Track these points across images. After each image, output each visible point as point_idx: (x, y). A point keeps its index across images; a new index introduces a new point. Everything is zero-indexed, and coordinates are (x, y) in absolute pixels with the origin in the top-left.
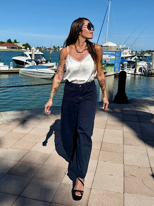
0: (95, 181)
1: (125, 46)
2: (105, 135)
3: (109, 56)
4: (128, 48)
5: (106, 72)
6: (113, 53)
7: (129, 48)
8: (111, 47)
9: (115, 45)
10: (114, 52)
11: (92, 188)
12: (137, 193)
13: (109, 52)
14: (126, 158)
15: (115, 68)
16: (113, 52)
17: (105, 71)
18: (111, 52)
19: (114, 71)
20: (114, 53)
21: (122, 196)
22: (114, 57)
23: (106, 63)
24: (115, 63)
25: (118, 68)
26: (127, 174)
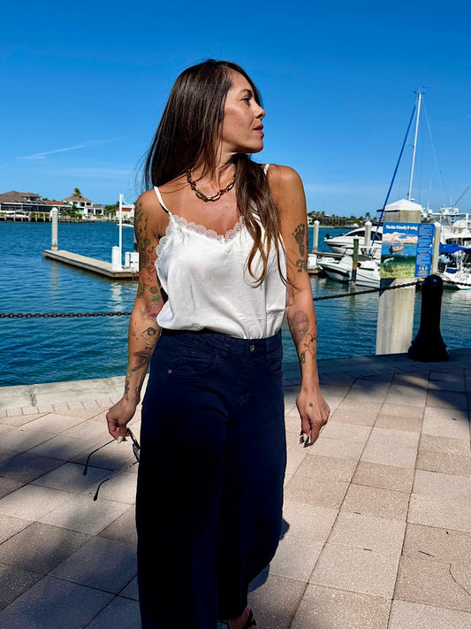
0: (321, 565)
1: (457, 210)
2: (369, 442)
3: (402, 237)
4: (465, 216)
5: (394, 279)
6: (413, 228)
7: (467, 215)
8: (406, 213)
9: (418, 207)
10: (415, 225)
11: (310, 582)
12: (427, 602)
13: (402, 225)
14: (414, 507)
15: (417, 267)
16: (411, 225)
17: (391, 276)
18: (406, 225)
19: (416, 276)
20: (416, 228)
21: (385, 607)
22: (414, 239)
23: (394, 254)
24: (418, 253)
25: (426, 268)
26: (411, 550)
